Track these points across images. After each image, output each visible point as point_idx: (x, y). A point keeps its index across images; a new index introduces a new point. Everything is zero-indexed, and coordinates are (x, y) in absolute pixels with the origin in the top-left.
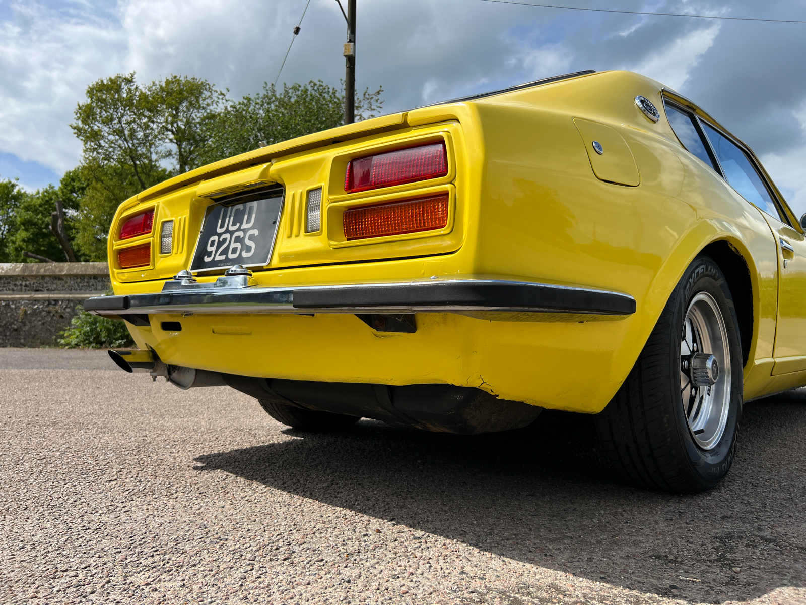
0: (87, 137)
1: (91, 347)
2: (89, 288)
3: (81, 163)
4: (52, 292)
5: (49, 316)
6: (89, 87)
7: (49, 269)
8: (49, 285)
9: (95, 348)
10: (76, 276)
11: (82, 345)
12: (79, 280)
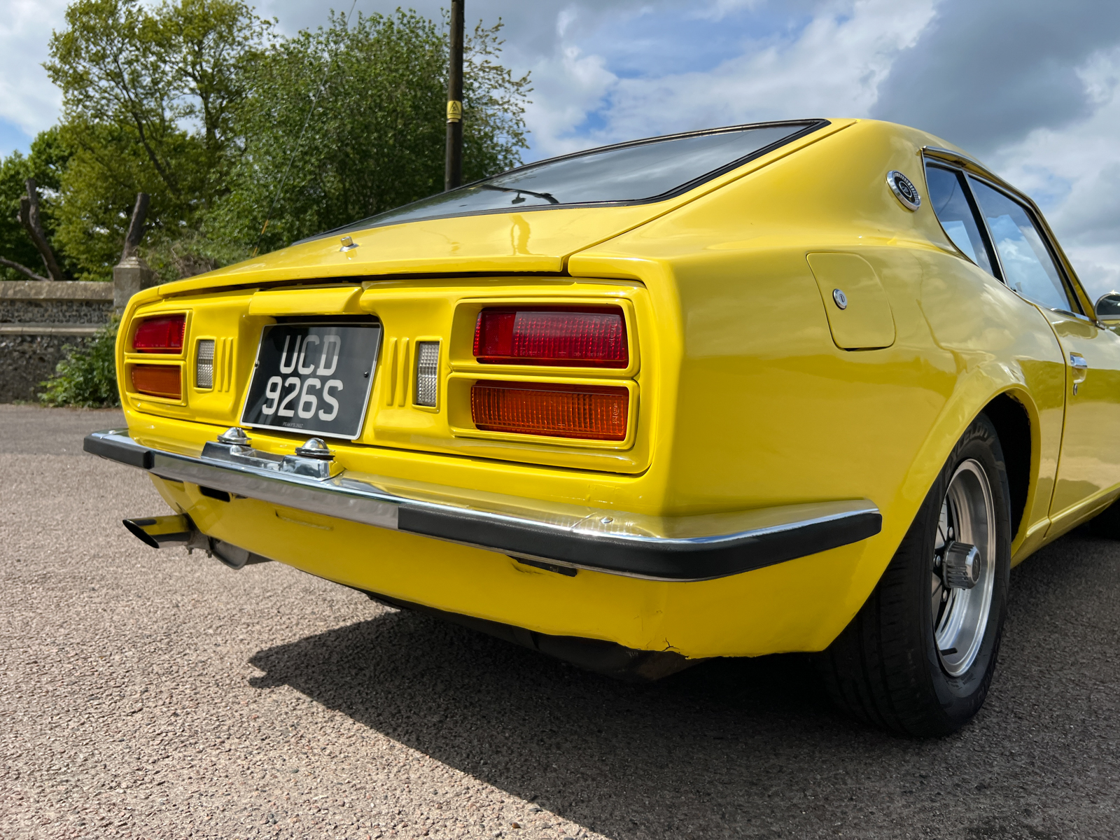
0: (68, 83)
1: (86, 407)
2: (78, 318)
3: (61, 122)
4: (27, 324)
5: (23, 359)
6: (70, 8)
7: (20, 291)
8: (21, 314)
9: (92, 407)
10: (60, 302)
11: (73, 402)
12: (65, 308)
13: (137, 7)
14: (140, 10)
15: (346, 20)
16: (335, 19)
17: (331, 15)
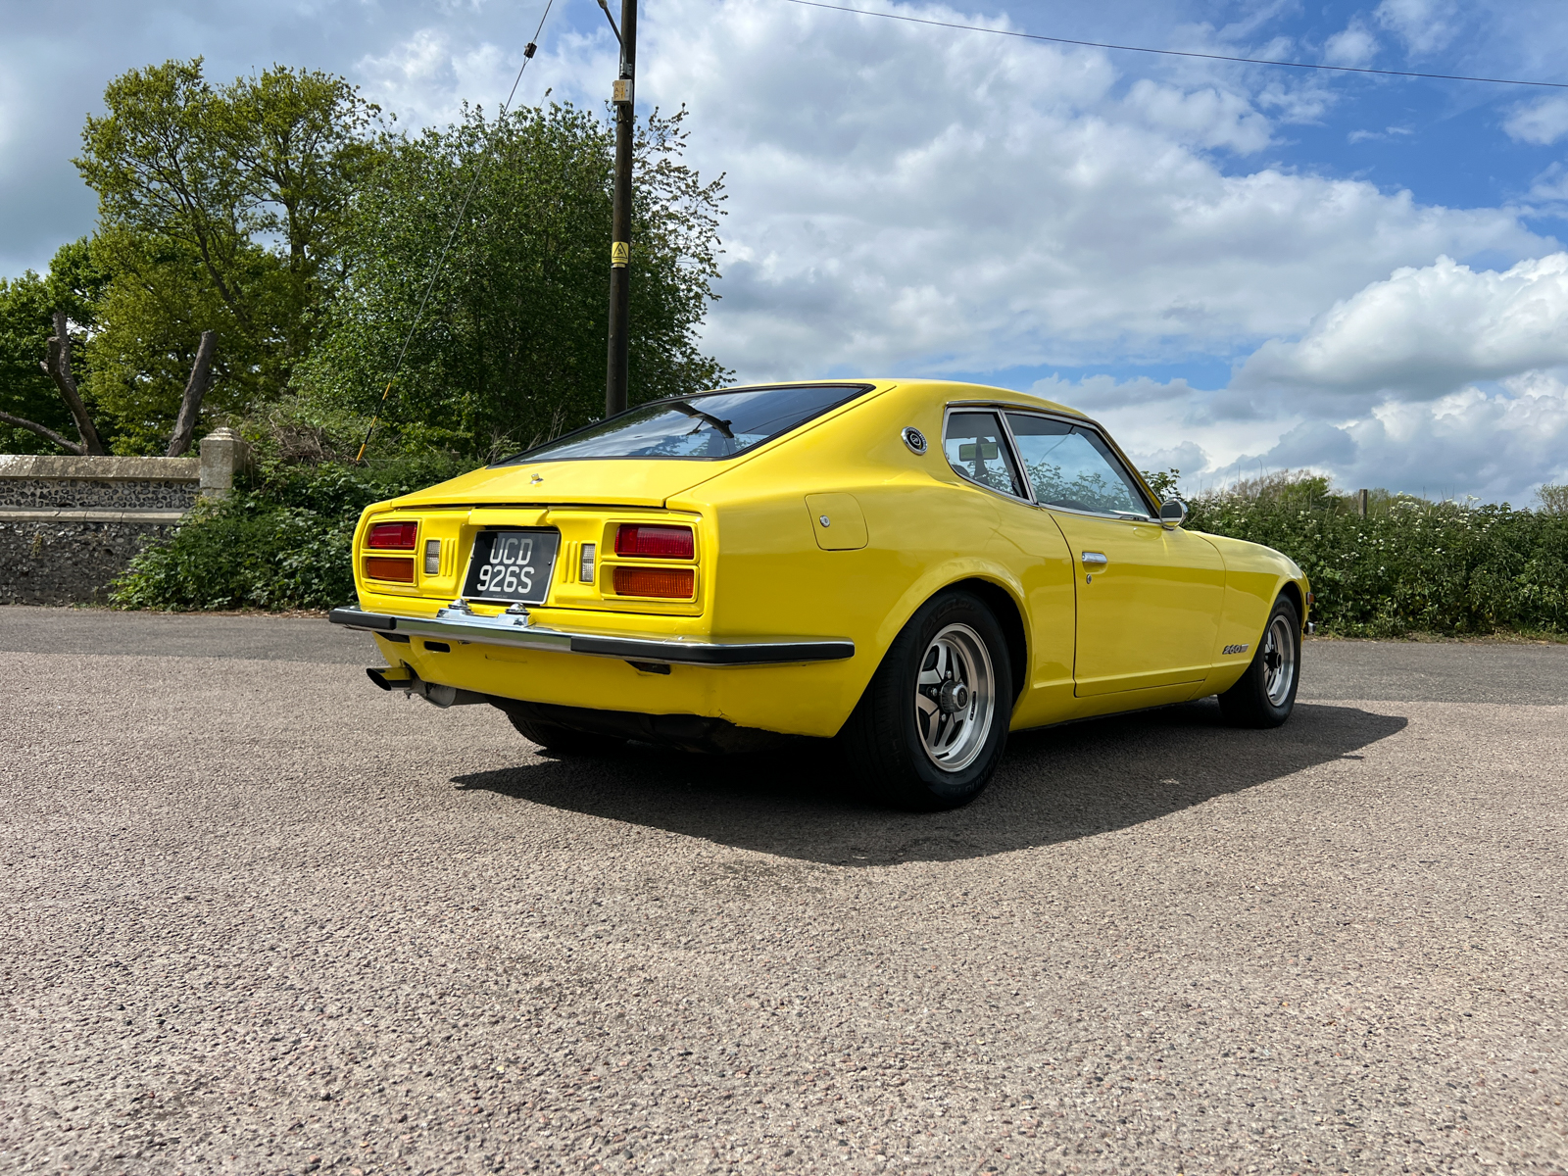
0: (108, 184)
2: (155, 502)
3: (96, 235)
4: (91, 508)
5: (85, 551)
6: (111, 86)
7: (83, 467)
8: (85, 495)
9: (176, 610)
10: (134, 481)
11: (151, 604)
13: (202, 85)
14: (205, 90)
15: (483, 114)
16: (469, 112)
17: (463, 108)
